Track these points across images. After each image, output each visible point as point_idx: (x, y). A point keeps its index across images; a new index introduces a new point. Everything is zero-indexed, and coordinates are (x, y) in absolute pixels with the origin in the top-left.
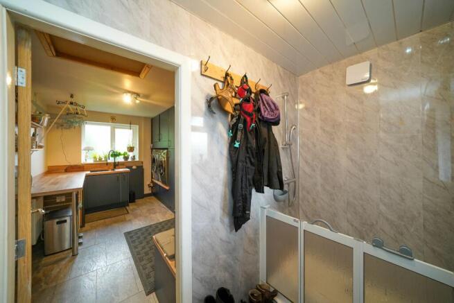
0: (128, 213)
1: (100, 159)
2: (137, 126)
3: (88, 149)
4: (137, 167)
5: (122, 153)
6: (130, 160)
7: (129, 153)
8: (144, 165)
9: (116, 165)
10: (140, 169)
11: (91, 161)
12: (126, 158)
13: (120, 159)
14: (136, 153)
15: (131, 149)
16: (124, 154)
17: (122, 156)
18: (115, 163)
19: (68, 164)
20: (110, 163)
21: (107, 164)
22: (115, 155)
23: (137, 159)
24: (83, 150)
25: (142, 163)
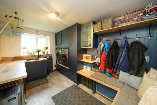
0: (48, 82)
1: (31, 54)
2: (49, 37)
3: (24, 48)
4: (49, 57)
6: (46, 54)
7: (45, 50)
9: (39, 56)
10: (51, 58)
11: (26, 54)
12: (44, 53)
13: (41, 53)
14: (49, 50)
15: (46, 48)
16: (43, 51)
19: (14, 56)
20: (36, 55)
22: (39, 51)
23: (49, 53)
24: (22, 48)
25: (52, 55)
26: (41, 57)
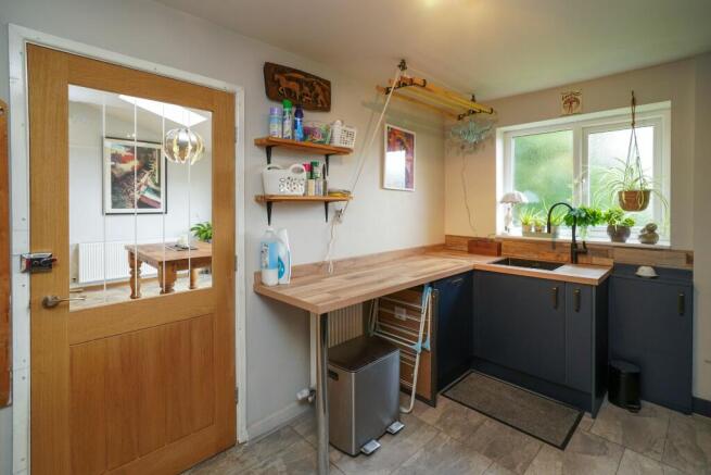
0: (563, 447)
1: (538, 230)
4: (656, 269)
5: (604, 212)
6: (633, 239)
7: (628, 215)
8: (697, 268)
9: (578, 253)
12: (619, 233)
13: (597, 235)
14: (656, 214)
15: (635, 199)
16: (608, 217)
17: (605, 226)
18: (574, 244)
19: (474, 235)
20: (561, 244)
21: (554, 245)
23: (664, 241)
24: (502, 202)
25: (690, 259)
26: (595, 260)
